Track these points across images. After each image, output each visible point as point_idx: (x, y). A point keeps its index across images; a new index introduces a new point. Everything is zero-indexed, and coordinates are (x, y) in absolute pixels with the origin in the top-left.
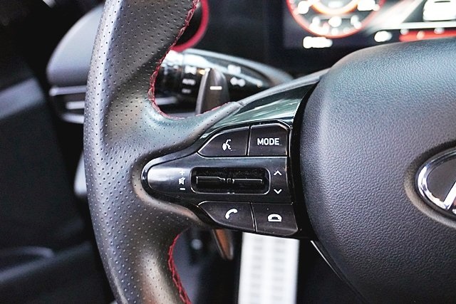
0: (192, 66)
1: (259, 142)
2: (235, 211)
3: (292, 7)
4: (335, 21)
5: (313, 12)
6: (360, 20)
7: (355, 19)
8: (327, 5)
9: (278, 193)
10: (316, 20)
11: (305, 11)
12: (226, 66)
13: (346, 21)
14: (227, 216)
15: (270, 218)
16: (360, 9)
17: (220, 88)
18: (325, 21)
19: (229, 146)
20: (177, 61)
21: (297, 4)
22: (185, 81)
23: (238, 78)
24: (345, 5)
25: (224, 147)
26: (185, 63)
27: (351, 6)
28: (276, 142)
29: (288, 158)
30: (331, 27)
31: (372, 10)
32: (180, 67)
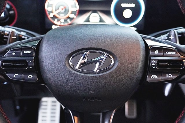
0: (7, 31)
1: (25, 52)
2: (17, 75)
3: (48, 15)
4: (62, 21)
5: (55, 17)
6: (70, 21)
7: (68, 20)
8: (59, 15)
9: (31, 68)
10: (56, 20)
11: (52, 16)
12: (21, 32)
13: (66, 20)
14: (14, 77)
15: (29, 77)
16: (70, 17)
17: (15, 38)
18: (59, 20)
19: (15, 54)
20: (2, 29)
21: (49, 14)
22: (5, 36)
23: (25, 36)
24: (65, 15)
25: (13, 54)
26: (5, 30)
27: (67, 16)
28: (30, 52)
29: (34, 57)
30: (61, 23)
31: (74, 18)
32: (2, 31)
